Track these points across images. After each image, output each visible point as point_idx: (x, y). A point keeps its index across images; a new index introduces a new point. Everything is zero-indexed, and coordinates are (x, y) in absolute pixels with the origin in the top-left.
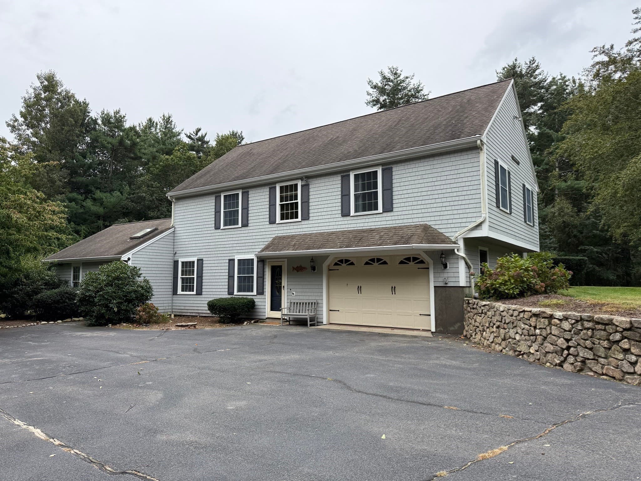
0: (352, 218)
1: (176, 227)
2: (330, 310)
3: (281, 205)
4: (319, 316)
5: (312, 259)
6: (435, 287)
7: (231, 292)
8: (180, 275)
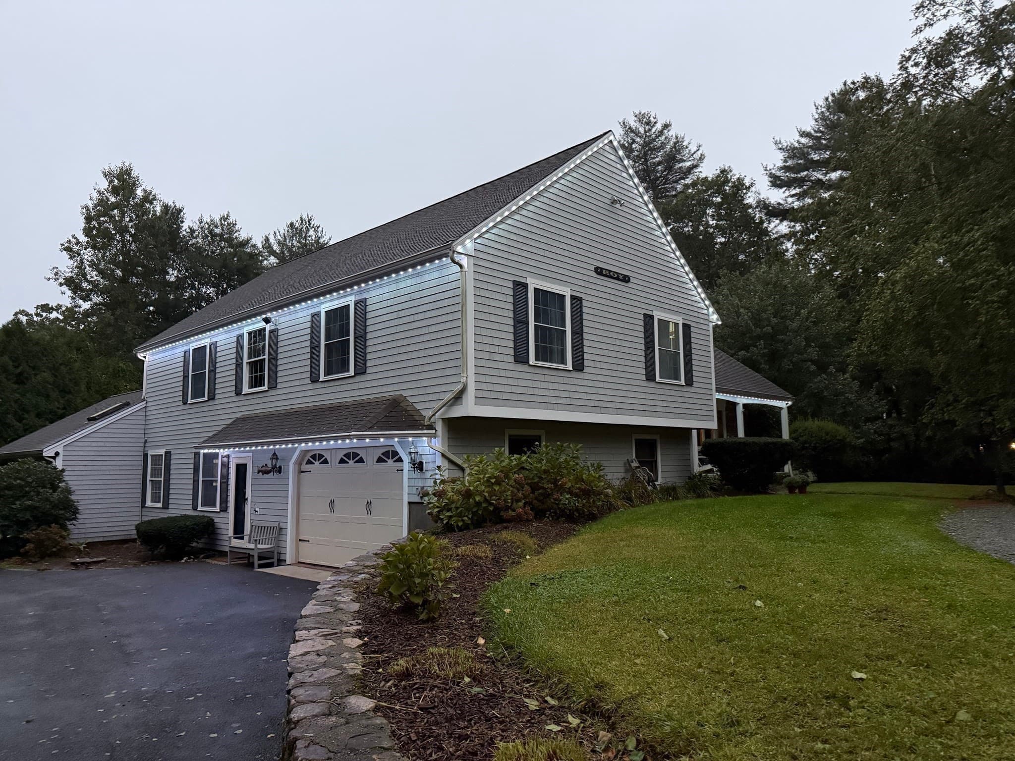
0: (322, 385)
1: (148, 400)
2: (300, 540)
3: (250, 363)
4: (283, 551)
5: (275, 454)
6: (409, 503)
7: (195, 508)
8: (149, 478)
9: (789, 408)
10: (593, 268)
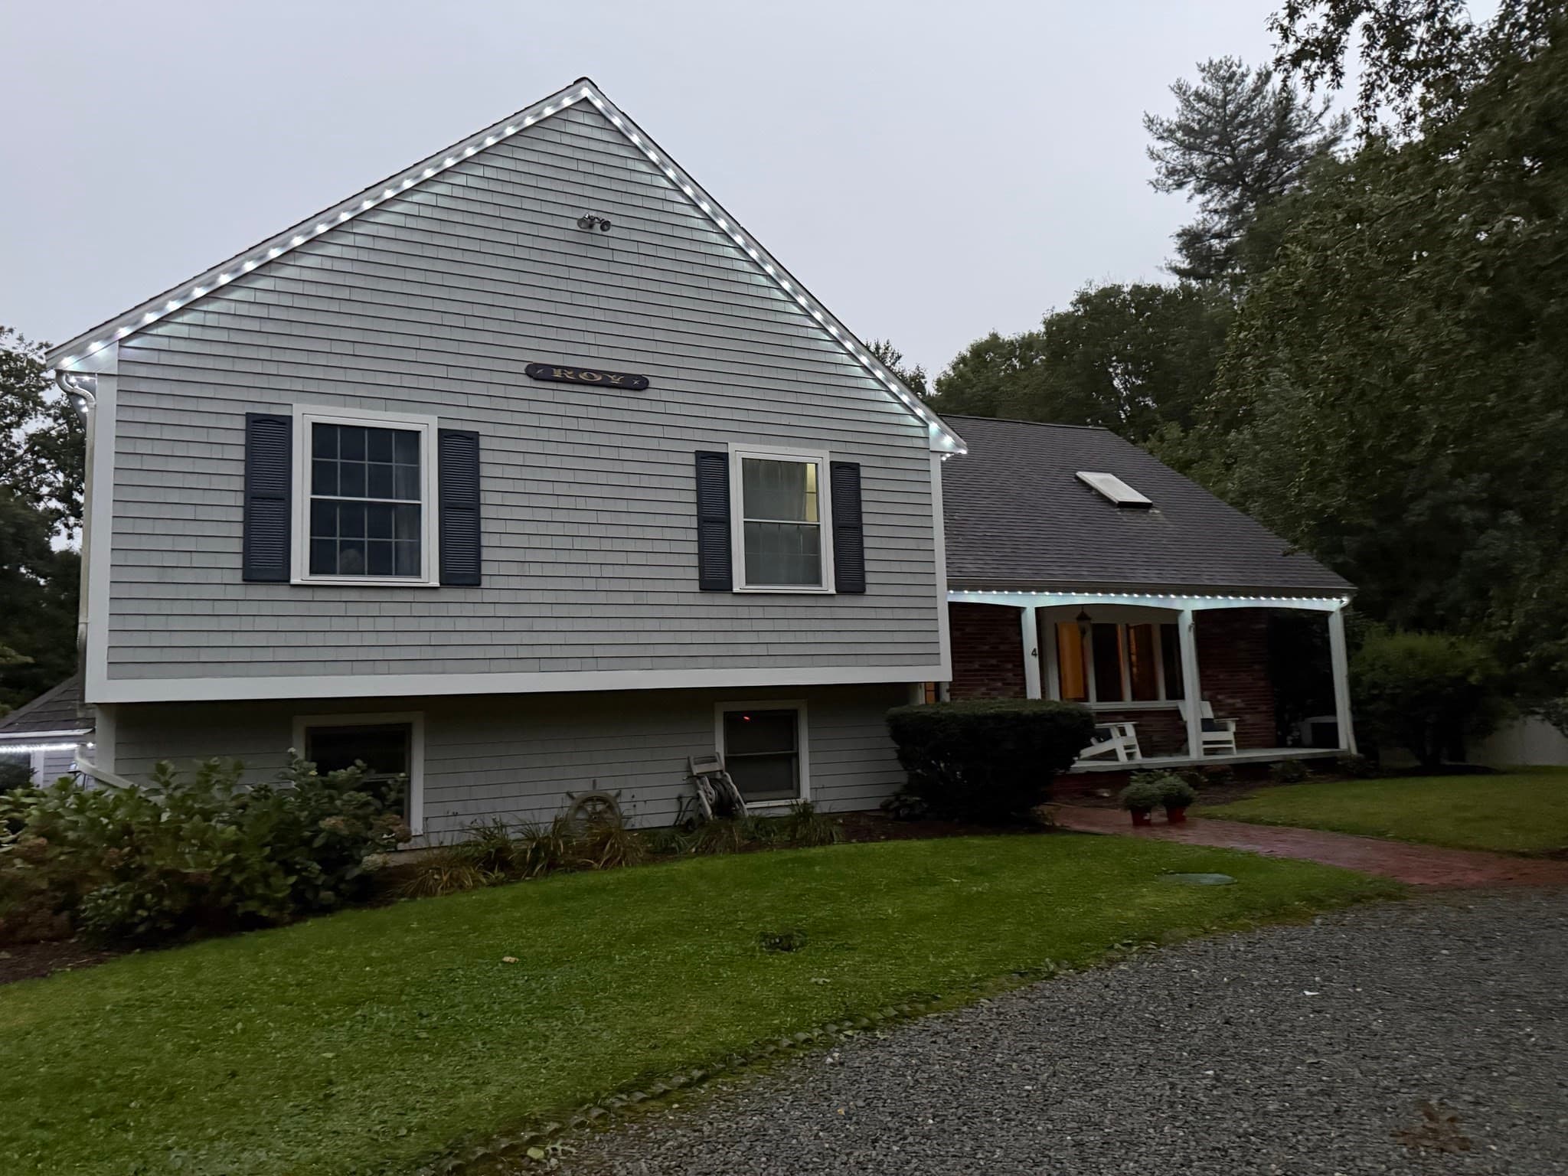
9: (1343, 609)
10: (522, 367)
